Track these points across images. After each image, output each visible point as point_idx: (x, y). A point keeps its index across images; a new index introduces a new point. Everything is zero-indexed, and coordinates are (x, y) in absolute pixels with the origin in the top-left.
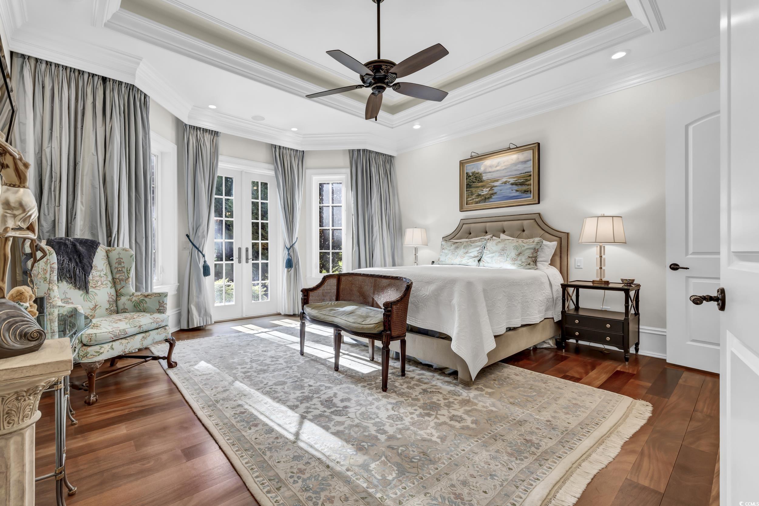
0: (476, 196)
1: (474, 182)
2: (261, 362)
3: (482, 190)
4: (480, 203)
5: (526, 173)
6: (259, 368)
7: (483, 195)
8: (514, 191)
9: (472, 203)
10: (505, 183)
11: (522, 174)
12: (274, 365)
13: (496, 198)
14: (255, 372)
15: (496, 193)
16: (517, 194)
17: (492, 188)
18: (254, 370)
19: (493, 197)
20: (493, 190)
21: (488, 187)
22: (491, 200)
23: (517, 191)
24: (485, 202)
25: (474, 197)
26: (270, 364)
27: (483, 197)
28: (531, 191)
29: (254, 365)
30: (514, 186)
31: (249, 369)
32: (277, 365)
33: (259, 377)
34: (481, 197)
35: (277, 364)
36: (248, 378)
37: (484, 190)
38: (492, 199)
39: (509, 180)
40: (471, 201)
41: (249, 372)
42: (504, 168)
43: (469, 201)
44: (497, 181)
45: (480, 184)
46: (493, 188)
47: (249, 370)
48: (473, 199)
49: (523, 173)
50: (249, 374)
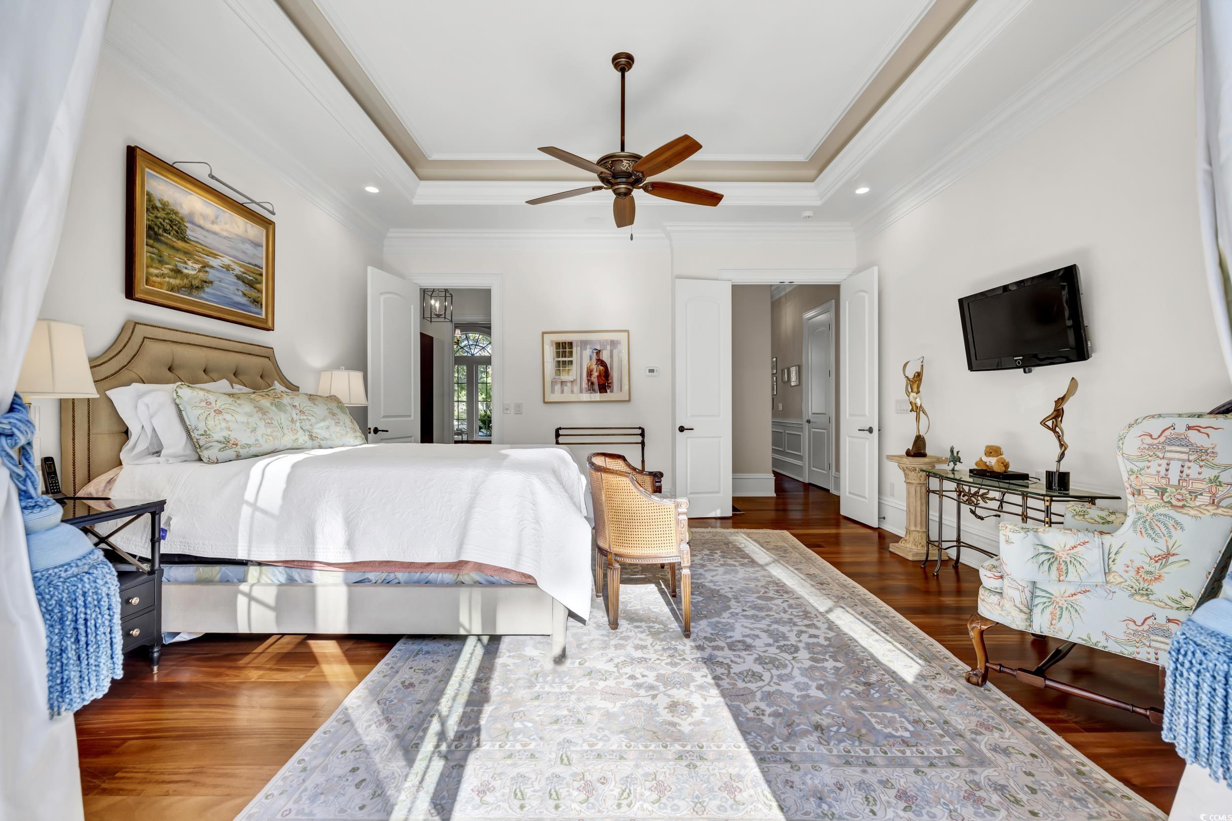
0: (172, 270)
1: (165, 230)
2: (777, 641)
3: (185, 263)
4: (178, 292)
5: (256, 265)
6: (784, 629)
7: (187, 276)
8: (240, 293)
9: (160, 283)
10: (228, 268)
11: (250, 264)
12: (757, 628)
13: (212, 294)
14: (795, 624)
15: (211, 282)
16: (244, 300)
17: (205, 266)
18: (795, 628)
19: (207, 290)
20: (207, 272)
21: (197, 262)
22: (203, 295)
23: (244, 295)
24: (190, 294)
25: (166, 271)
26: (764, 631)
27: (185, 281)
28: (261, 305)
29: (793, 639)
30: (240, 283)
31: (805, 632)
32: (752, 626)
33: (792, 614)
34: (182, 279)
35: (751, 629)
36: (810, 617)
37: (189, 263)
38: (204, 292)
39: (234, 266)
40: (158, 280)
41: (807, 626)
42: (225, 234)
43: (151, 274)
44: (215, 256)
45: (180, 244)
46: (207, 269)
47: (804, 629)
48: (163, 275)
49: (253, 265)
50: (806, 622)
